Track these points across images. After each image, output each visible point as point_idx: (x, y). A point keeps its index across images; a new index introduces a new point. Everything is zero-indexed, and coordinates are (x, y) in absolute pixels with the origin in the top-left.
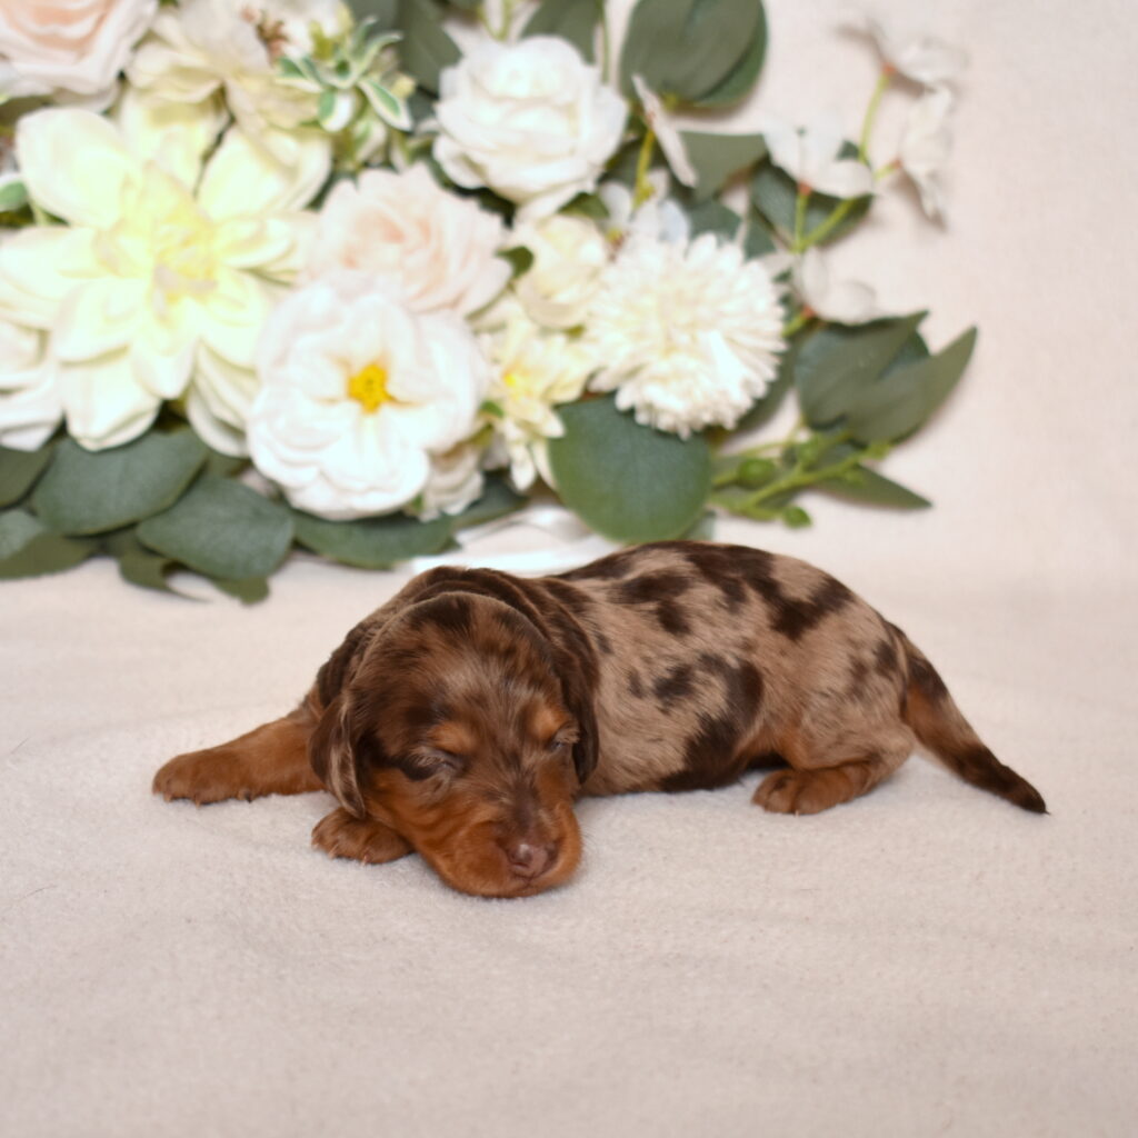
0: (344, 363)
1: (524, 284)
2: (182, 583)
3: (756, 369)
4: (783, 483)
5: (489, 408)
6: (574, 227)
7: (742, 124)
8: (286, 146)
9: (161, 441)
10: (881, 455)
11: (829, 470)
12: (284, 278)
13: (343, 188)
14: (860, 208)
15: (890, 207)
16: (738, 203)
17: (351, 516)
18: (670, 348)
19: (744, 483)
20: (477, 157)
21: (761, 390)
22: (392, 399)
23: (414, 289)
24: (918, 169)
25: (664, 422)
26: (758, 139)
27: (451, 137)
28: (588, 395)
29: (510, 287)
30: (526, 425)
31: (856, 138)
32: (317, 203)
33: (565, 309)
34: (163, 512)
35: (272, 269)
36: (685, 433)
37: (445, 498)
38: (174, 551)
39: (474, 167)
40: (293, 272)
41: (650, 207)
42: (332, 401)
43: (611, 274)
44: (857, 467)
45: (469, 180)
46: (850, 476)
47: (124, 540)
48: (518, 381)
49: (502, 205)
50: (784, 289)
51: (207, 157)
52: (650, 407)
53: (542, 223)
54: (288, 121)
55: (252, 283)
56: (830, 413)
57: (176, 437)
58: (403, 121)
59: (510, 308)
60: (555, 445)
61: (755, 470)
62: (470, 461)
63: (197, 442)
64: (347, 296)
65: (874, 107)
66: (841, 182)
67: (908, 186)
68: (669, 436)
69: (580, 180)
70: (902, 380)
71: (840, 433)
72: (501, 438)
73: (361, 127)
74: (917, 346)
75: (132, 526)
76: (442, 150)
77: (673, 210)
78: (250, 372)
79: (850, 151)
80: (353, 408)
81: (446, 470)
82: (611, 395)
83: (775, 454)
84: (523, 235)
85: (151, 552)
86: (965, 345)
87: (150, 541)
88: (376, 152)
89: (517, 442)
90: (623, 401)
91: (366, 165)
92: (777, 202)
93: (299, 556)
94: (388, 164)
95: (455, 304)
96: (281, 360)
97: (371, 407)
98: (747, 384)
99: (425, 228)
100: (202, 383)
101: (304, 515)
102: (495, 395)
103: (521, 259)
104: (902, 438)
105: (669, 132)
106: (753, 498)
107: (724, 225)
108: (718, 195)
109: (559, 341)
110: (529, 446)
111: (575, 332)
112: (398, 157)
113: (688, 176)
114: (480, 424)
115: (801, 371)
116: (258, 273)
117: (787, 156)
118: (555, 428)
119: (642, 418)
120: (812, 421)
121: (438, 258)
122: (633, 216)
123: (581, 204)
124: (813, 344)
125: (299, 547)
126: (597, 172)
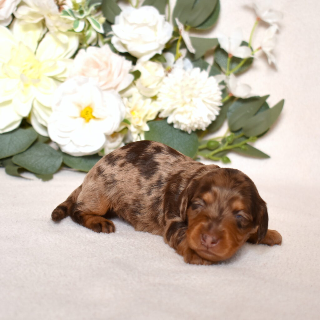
0: (79, 106)
1: (138, 82)
2: (25, 175)
3: (212, 111)
4: (221, 149)
6: (155, 65)
7: (212, 36)
8: (64, 38)
9: (22, 131)
10: (254, 140)
11: (236, 145)
12: (62, 80)
13: (82, 51)
14: (249, 62)
15: (259, 63)
16: (210, 61)
17: (81, 155)
18: (184, 104)
19: (209, 149)
20: (124, 42)
21: (214, 118)
22: (94, 118)
23: (102, 83)
24: (267, 50)
25: (183, 128)
26: (216, 40)
27: (117, 36)
28: (157, 118)
29: (134, 83)
30: (138, 127)
31: (247, 40)
32: (73, 57)
33: (151, 91)
34: (21, 153)
35: (59, 77)
36: (190, 132)
38: (22, 165)
39: (124, 46)
40: (65, 78)
41: (180, 60)
42: (75, 118)
43: (166, 80)
44: (246, 144)
45: (123, 50)
46: (243, 147)
47: (9, 160)
48: (136, 114)
49: (132, 58)
50: (223, 87)
51: (39, 42)
52: (178, 122)
53: (145, 63)
54: (64, 30)
55: (52, 80)
56: (237, 128)
57: (28, 130)
58: (101, 31)
59: (133, 90)
60: (146, 133)
61: (212, 144)
62: (120, 139)
63: (34, 132)
64: (80, 84)
65: (253, 32)
66: (242, 53)
67: (264, 56)
68: (184, 132)
69: (157, 50)
70: (261, 117)
71: (241, 133)
72: (131, 132)
73: (88, 33)
74: (266, 105)
75: (11, 157)
76: (114, 40)
77: (188, 61)
78: (50, 109)
79: (244, 44)
80: (82, 120)
81: (112, 142)
82: (166, 119)
83: (220, 141)
84: (138, 67)
85: (16, 165)
86: (281, 104)
87: (15, 162)
88: (93, 41)
89: (135, 132)
90: (169, 121)
91: (90, 45)
92: (224, 62)
93: (65, 168)
94: (97, 45)
95: (116, 88)
96: (58, 104)
97: (88, 121)
98: (209, 116)
99: (107, 64)
100: (35, 112)
101: (65, 154)
102: (127, 117)
103: (137, 74)
104: (261, 136)
105: (186, 36)
106: (211, 153)
107: (204, 67)
108: (203, 57)
109: (149, 100)
110: (139, 134)
111: (154, 98)
112: (100, 43)
113: (193, 51)
114: (123, 127)
115: (229, 114)
116: (54, 78)
117: (224, 45)
118: (146, 128)
119: (176, 126)
120: (232, 130)
121: (110, 73)
122: (175, 63)
123: (156, 58)
124: (233, 106)
125: (64, 166)
126: (162, 48)
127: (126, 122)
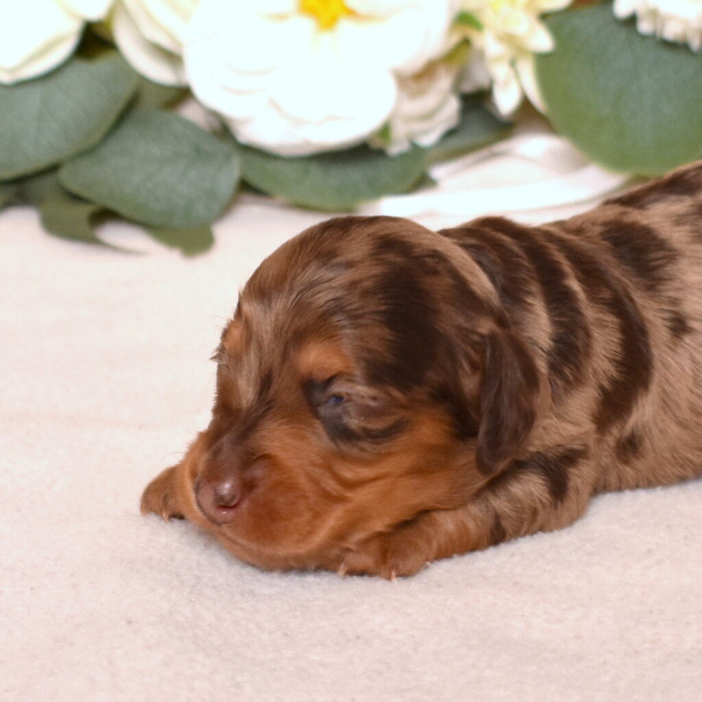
2: (113, 234)
5: (465, 20)
9: (87, 70)
17: (307, 151)
22: (351, 13)
25: (671, 31)
28: (581, 1)
30: (509, 39)
34: (89, 152)
37: (417, 127)
38: (103, 197)
42: (282, 17)
47: (46, 184)
52: (654, 14)
57: (102, 65)
60: (543, 62)
62: (444, 82)
63: (127, 70)
72: (481, 55)
75: (53, 169)
81: (417, 94)
82: (608, 0)
85: (76, 198)
87: (75, 187)
89: (499, 59)
90: (623, 8)
93: (247, 198)
97: (327, 22)
101: (252, 151)
102: (471, 4)
110: (513, 64)
114: (455, 39)
118: (543, 41)
119: (644, 27)
125: (247, 188)
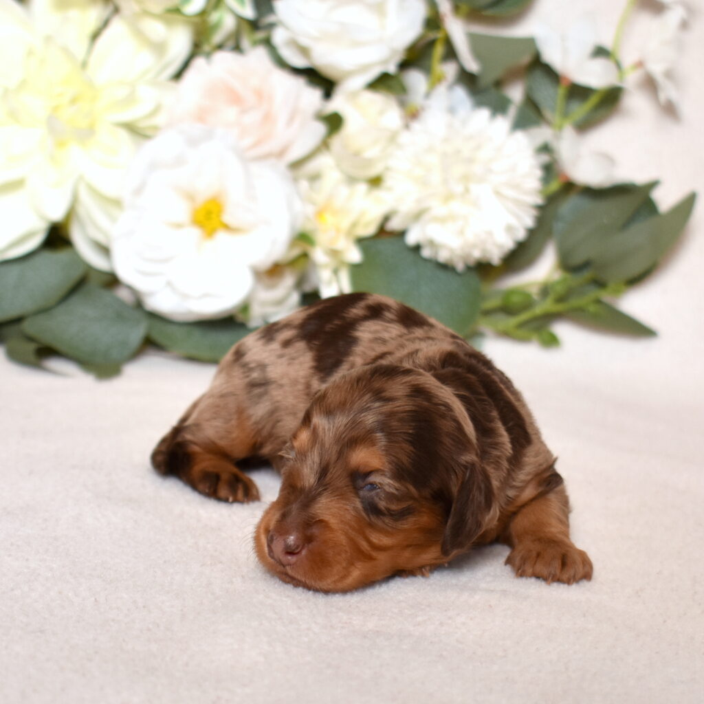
0: (190, 197)
1: (337, 141)
2: (54, 364)
3: (518, 217)
4: (538, 310)
6: (377, 100)
7: (521, 30)
8: (156, 29)
9: (48, 257)
10: (618, 292)
11: (575, 302)
12: (149, 133)
13: (199, 62)
14: (610, 99)
15: (636, 102)
16: (516, 93)
17: (191, 318)
18: (449, 197)
19: (507, 309)
20: (304, 41)
21: (521, 235)
22: (227, 227)
23: (247, 142)
24: (657, 69)
25: (443, 256)
26: (530, 42)
27: (287, 28)
28: (382, 232)
29: (325, 145)
30: (334, 253)
31: (608, 43)
32: (178, 76)
33: (369, 162)
34: (44, 311)
35: (142, 125)
36: (460, 267)
37: (269, 310)
38: (48, 339)
39: (304, 51)
40: (156, 128)
41: (441, 90)
42: (179, 226)
43: (405, 137)
44: (598, 302)
45: (299, 62)
46: (592, 308)
47: (12, 330)
48: (329, 219)
49: (324, 82)
50: (545, 158)
51: (95, 36)
52: (432, 243)
53: (353, 95)
54: (157, 8)
55: (124, 135)
56: (578, 259)
57: (62, 255)
58: (248, 12)
59: (324, 162)
60: (355, 269)
61: (516, 299)
62: (288, 281)
63: (78, 259)
64: (193, 142)
65: (624, 25)
66: (595, 76)
67: (650, 84)
68: (446, 267)
69: (385, 62)
70: (639, 233)
71: (587, 275)
72: (314, 265)
73: (214, 17)
74: (649, 207)
75: (18, 320)
76: (279, 37)
77: (461, 93)
78: (117, 203)
79: (601, 52)
80: (195, 233)
81: (271, 287)
82: (402, 234)
83: (534, 291)
84: (337, 104)
85: (30, 339)
86: (687, 205)
88: (228, 38)
89: (326, 266)
90: (412, 239)
91: (220, 47)
92: (550, 96)
93: (150, 351)
94: (237, 48)
95: (281, 154)
96: (138, 191)
97: (210, 233)
98: (510, 229)
99: (260, 94)
100: (81, 211)
101: (155, 316)
102: (308, 227)
103: (334, 122)
104: (636, 280)
105: (457, 29)
106: (513, 321)
107: (499, 107)
108: (499, 84)
109: (362, 188)
110: (336, 272)
111: (376, 182)
112: (245, 43)
113: (472, 66)
114: (296, 252)
115: (558, 226)
116: (132, 129)
117: (553, 56)
118: (355, 255)
119: (426, 253)
120: (567, 265)
121: (268, 118)
122: (428, 95)
123: (382, 83)
124: (569, 205)
125: (150, 344)
126: (399, 57)
127: (303, 238)
